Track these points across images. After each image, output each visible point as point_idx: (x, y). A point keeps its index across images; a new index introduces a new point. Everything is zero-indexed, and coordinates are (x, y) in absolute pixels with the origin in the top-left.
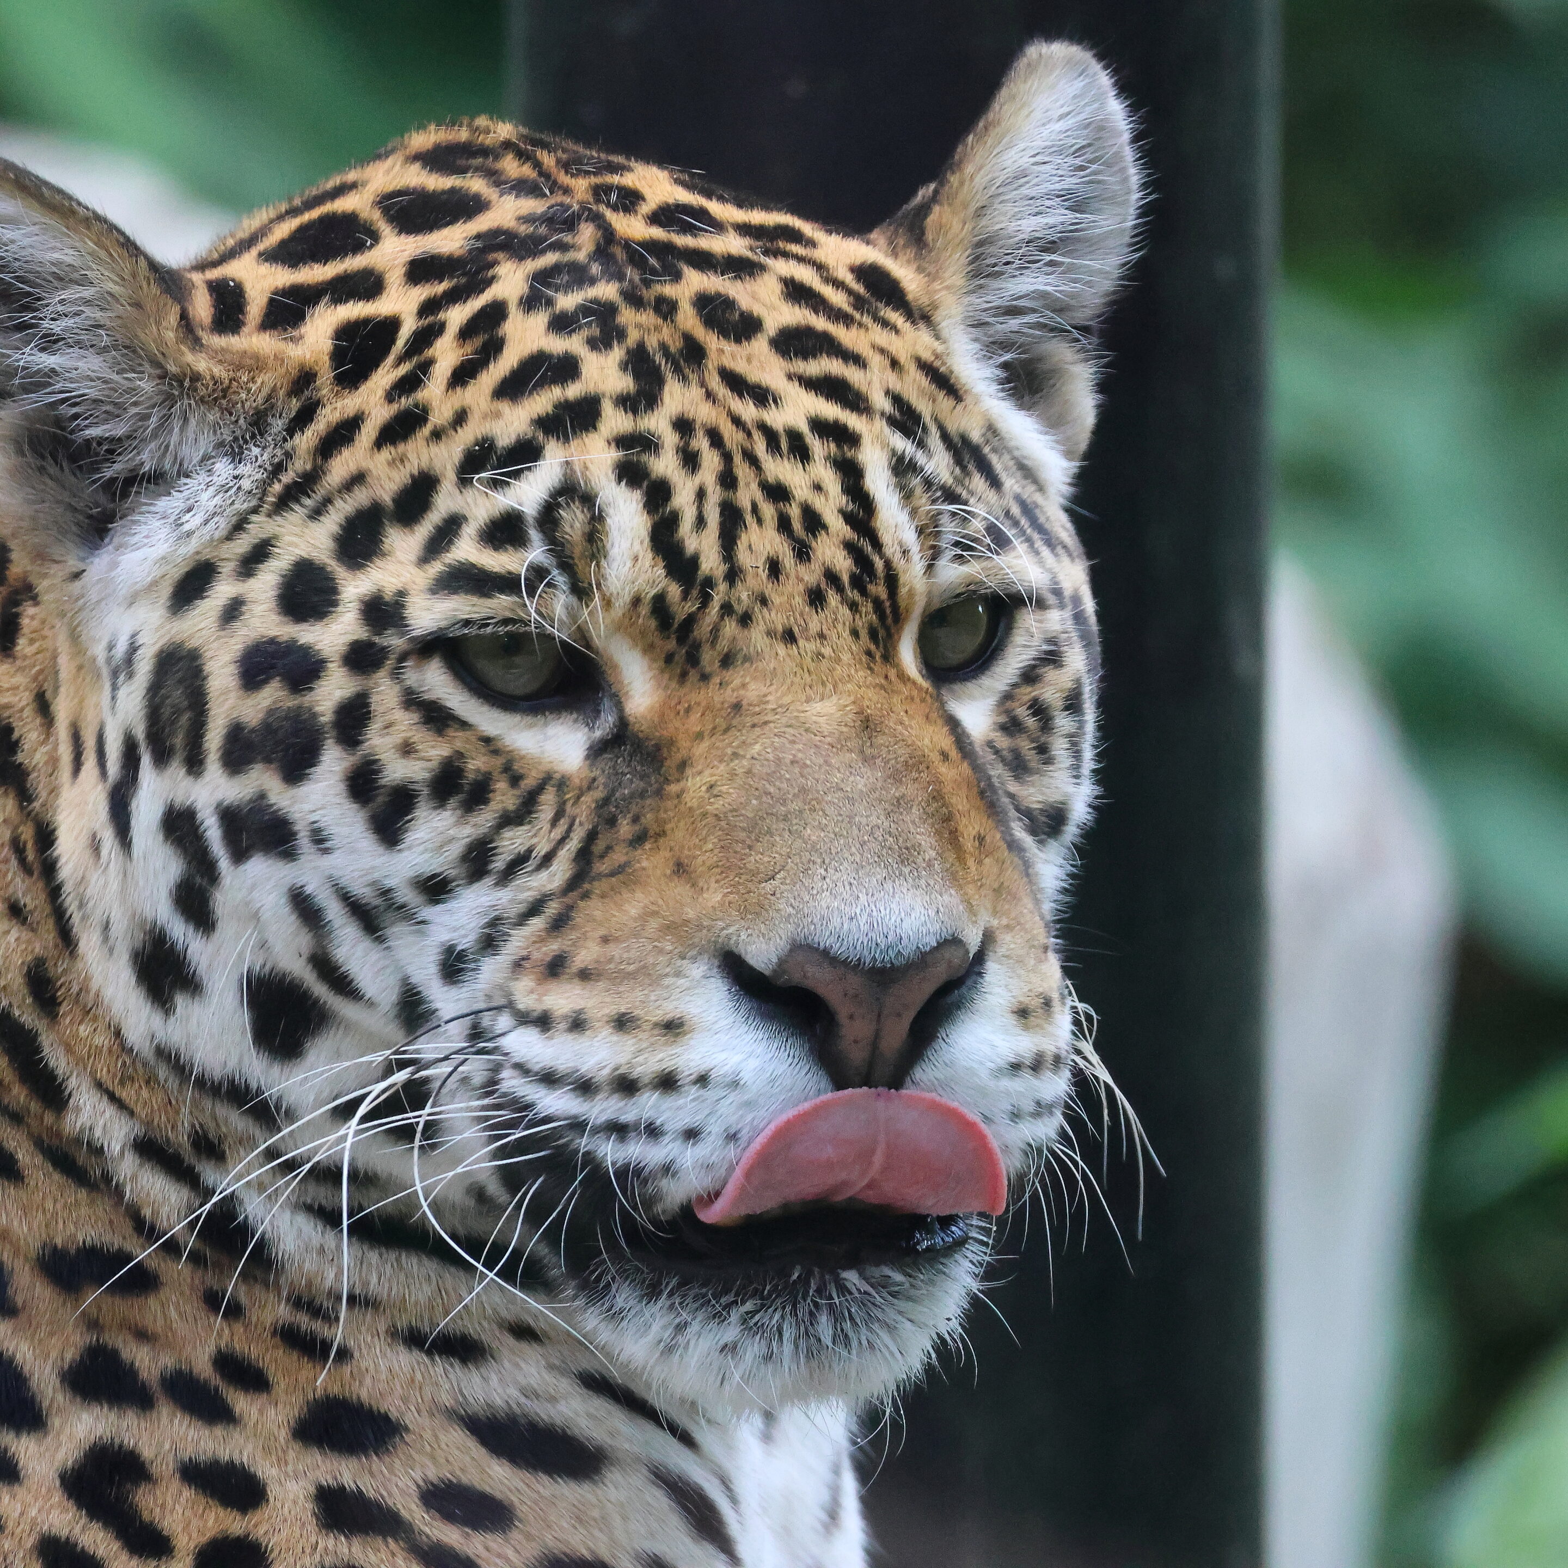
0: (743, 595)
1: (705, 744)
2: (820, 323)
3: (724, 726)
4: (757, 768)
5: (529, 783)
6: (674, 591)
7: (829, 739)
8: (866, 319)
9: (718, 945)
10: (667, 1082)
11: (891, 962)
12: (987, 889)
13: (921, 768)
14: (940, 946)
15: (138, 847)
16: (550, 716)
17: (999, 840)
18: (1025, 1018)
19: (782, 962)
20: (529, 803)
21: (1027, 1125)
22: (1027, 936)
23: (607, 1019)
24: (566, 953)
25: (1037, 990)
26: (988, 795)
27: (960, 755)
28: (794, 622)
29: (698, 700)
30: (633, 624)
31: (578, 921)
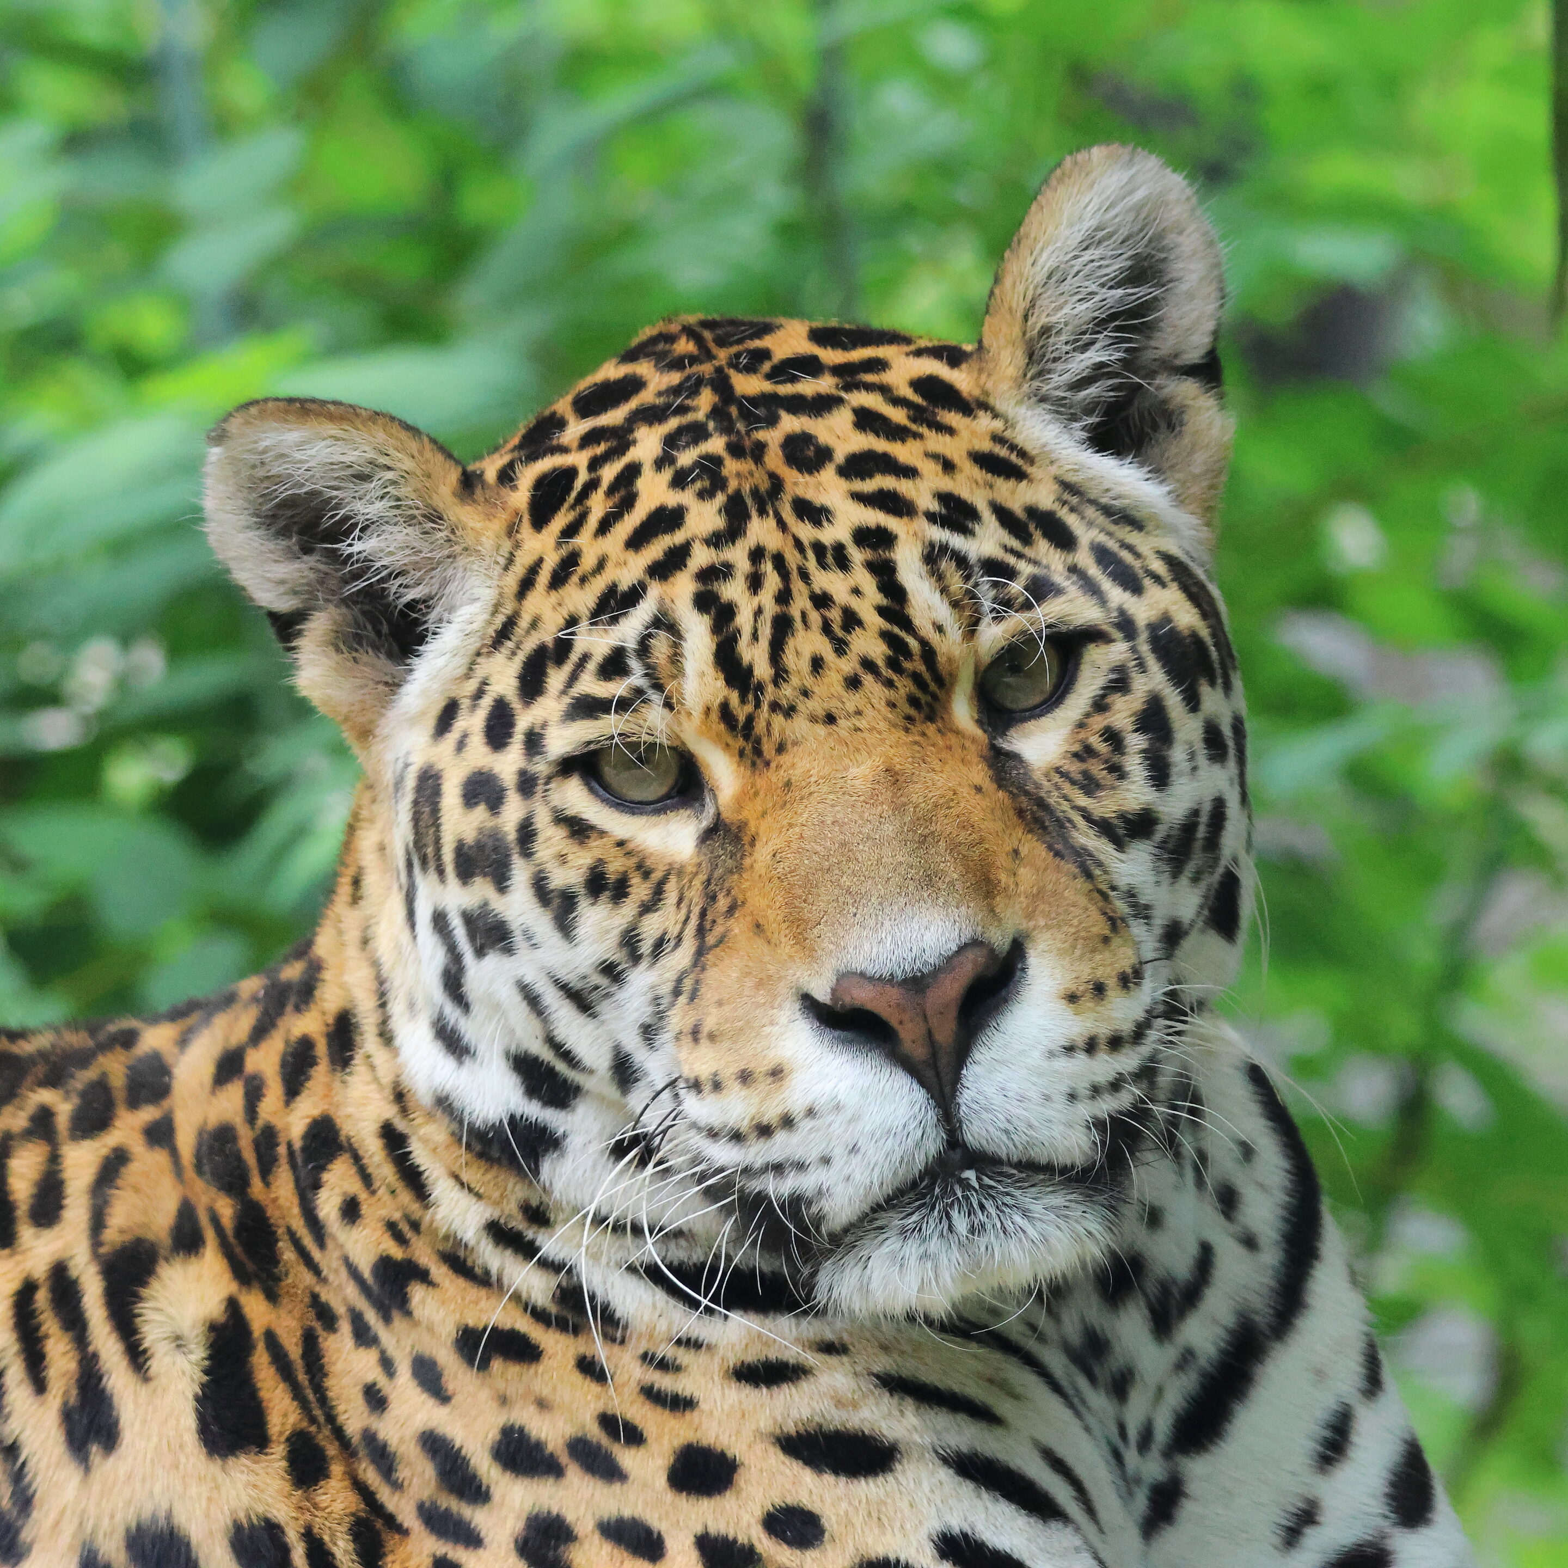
0: (788, 692)
1: (769, 819)
2: (880, 445)
3: (781, 803)
4: (808, 833)
5: (656, 876)
6: (734, 697)
7: (862, 798)
8: (923, 430)
9: (794, 990)
10: (788, 1122)
11: (920, 971)
12: (1019, 896)
13: (952, 804)
14: (962, 949)
15: (419, 939)
16: (671, 815)
17: (1041, 851)
18: (1074, 1003)
19: (834, 991)
20: (658, 892)
21: (1084, 1105)
22: (1073, 930)
23: (734, 1077)
24: (699, 1020)
25: (1085, 977)
26: (1033, 813)
27: (995, 786)
28: (833, 705)
29: (761, 783)
30: (709, 729)
31: (703, 991)
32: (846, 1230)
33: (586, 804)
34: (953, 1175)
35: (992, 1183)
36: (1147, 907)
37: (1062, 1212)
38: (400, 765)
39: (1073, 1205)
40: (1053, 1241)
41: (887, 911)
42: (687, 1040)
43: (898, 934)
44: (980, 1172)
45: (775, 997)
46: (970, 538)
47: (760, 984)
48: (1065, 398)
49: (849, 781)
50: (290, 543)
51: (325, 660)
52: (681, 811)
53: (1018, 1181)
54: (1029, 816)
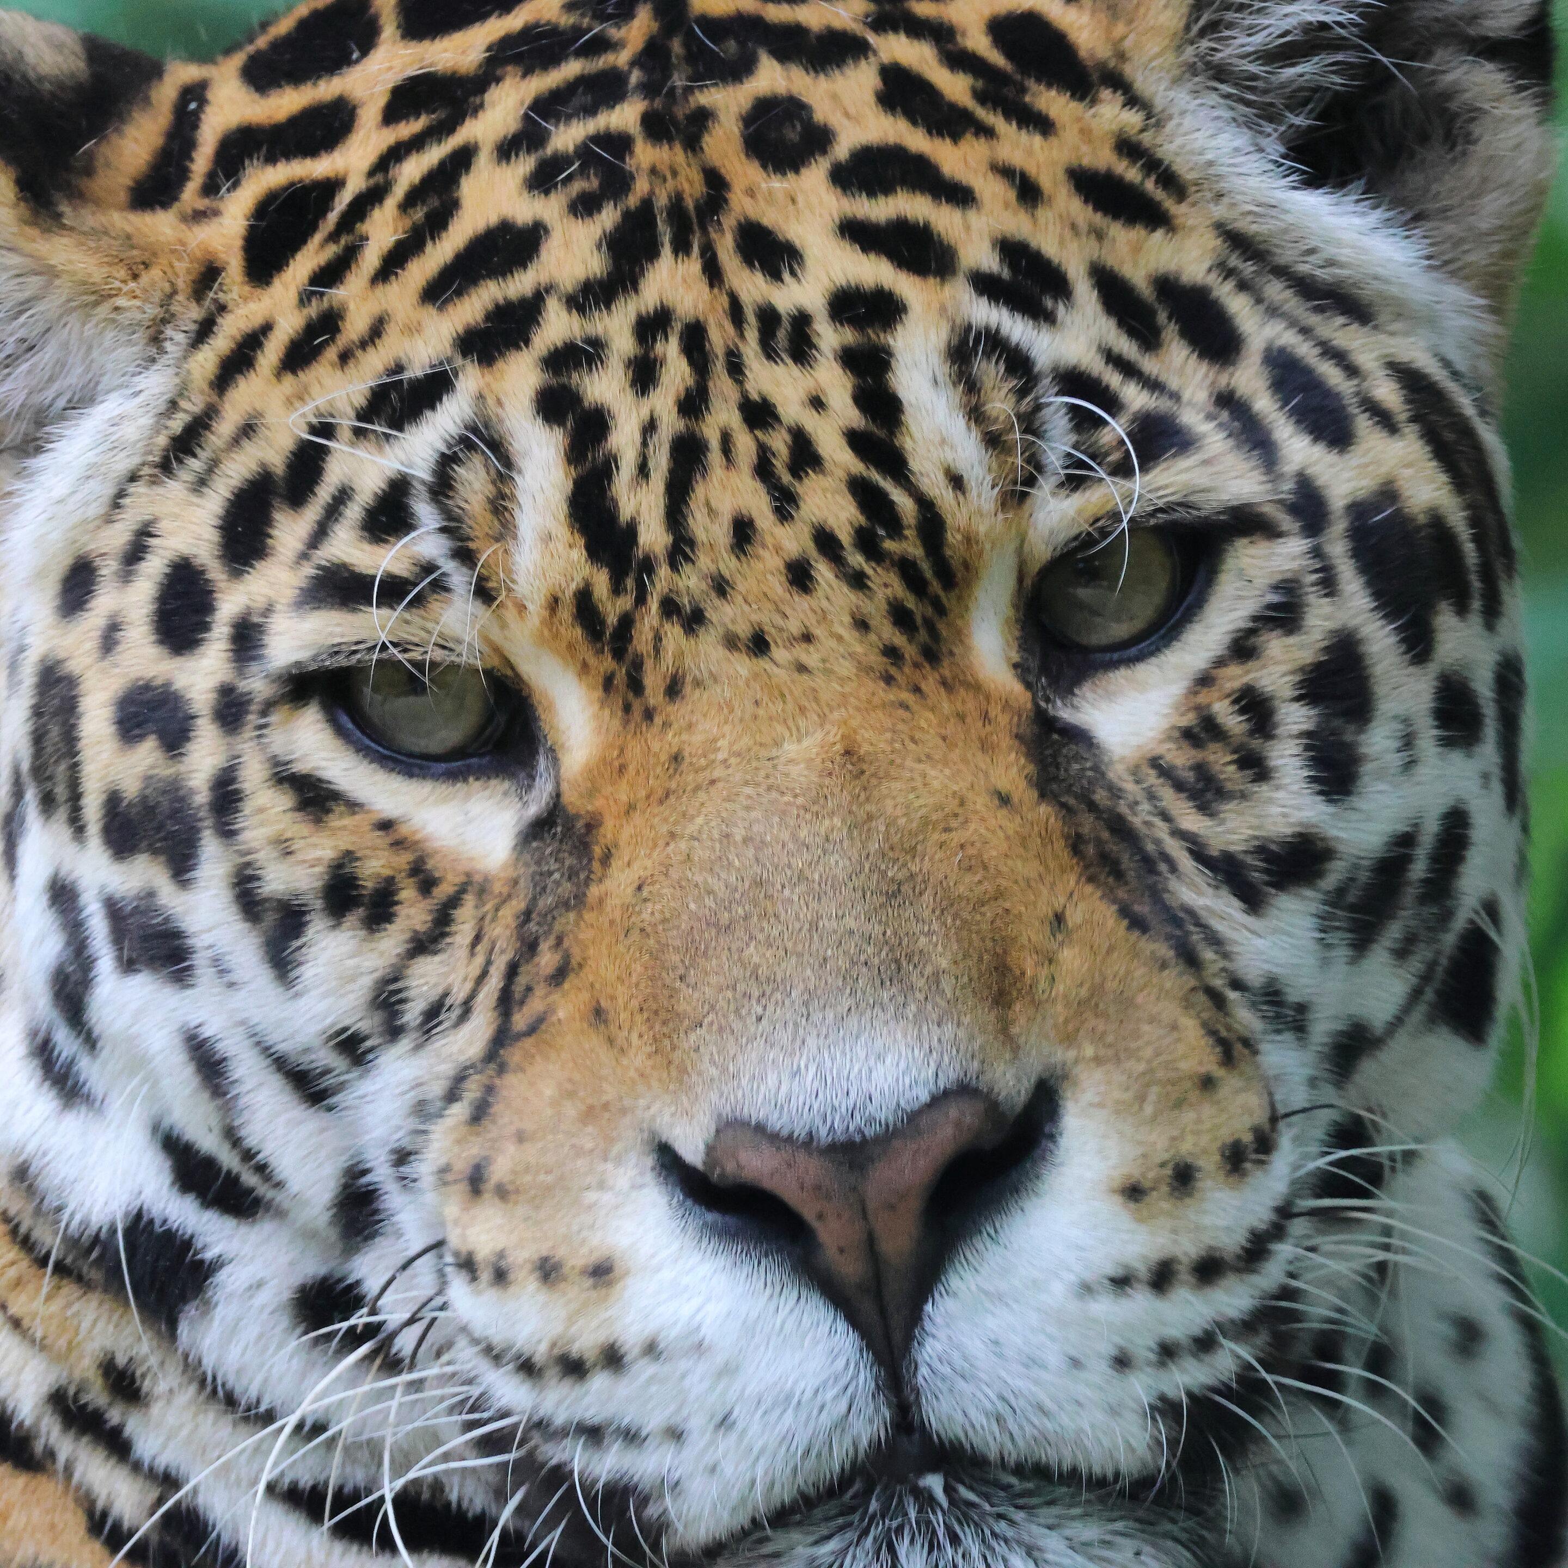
0: (692, 583)
1: (637, 820)
2: (917, 138)
3: (660, 793)
4: (700, 853)
5: (443, 891)
6: (601, 581)
7: (800, 801)
8: (997, 119)
9: (646, 1135)
10: (613, 1359)
11: (860, 1131)
12: (1054, 1001)
13: (954, 824)
14: (939, 1100)
16: (475, 785)
17: (1107, 914)
18: (1136, 1201)
19: (710, 1150)
20: (444, 920)
21: (1143, 1376)
22: (1141, 1067)
23: (530, 1266)
24: (485, 1160)
25: (1161, 1155)
26: (1099, 842)
27: (1035, 794)
28: (765, 617)
29: (635, 750)
30: (556, 636)
31: (496, 1109)
33: (326, 755)
34: (903, 1480)
35: (971, 1497)
36: (1302, 1008)
39: (1119, 1540)
41: (817, 1017)
42: (459, 1187)
43: (828, 1063)
44: (951, 1477)
45: (611, 1142)
46: (1045, 327)
47: (589, 1115)
48: (1254, 77)
49: (780, 768)
52: (493, 782)
53: (1021, 1495)
54: (1091, 850)
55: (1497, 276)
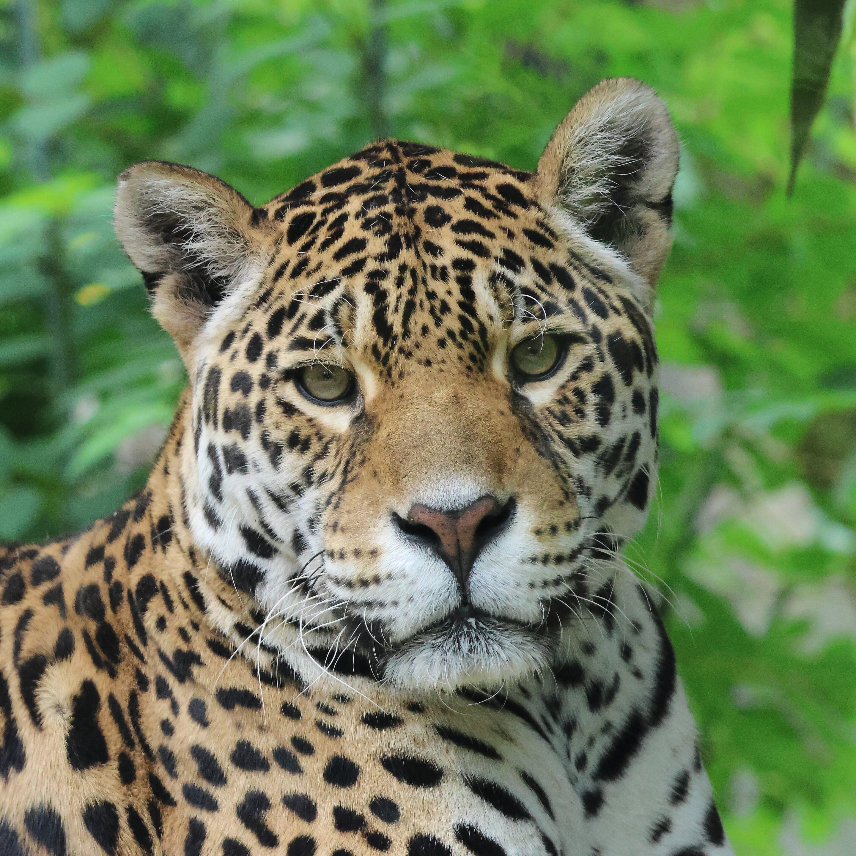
0: (408, 344)
2: (477, 219)
4: (408, 424)
5: (325, 440)
6: (381, 342)
7: (439, 409)
8: (500, 214)
9: (389, 510)
10: (377, 580)
11: (457, 508)
12: (516, 474)
13: (487, 419)
14: (480, 499)
15: (199, 458)
16: (339, 407)
17: (532, 451)
18: (539, 535)
19: (410, 513)
20: (326, 449)
21: (538, 591)
22: (543, 496)
23: (352, 552)
24: (338, 520)
25: (547, 522)
26: (530, 429)
27: (511, 413)
28: (431, 356)
29: (388, 395)
30: (366, 358)
31: (342, 504)
32: (403, 642)
33: (294, 397)
34: (463, 620)
35: (484, 626)
36: (589, 488)
37: (521, 646)
38: (201, 364)
39: (527, 643)
40: (514, 661)
41: (444, 473)
42: (330, 530)
43: (447, 487)
44: (478, 619)
45: (378, 512)
46: (517, 274)
47: (372, 504)
49: (434, 400)
50: (157, 236)
51: (169, 301)
52: (344, 406)
53: (498, 627)
54: (528, 431)
55: (652, 275)
